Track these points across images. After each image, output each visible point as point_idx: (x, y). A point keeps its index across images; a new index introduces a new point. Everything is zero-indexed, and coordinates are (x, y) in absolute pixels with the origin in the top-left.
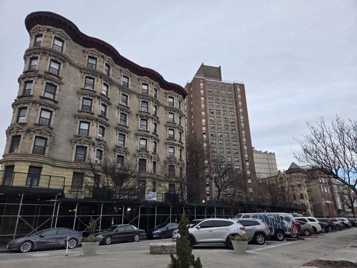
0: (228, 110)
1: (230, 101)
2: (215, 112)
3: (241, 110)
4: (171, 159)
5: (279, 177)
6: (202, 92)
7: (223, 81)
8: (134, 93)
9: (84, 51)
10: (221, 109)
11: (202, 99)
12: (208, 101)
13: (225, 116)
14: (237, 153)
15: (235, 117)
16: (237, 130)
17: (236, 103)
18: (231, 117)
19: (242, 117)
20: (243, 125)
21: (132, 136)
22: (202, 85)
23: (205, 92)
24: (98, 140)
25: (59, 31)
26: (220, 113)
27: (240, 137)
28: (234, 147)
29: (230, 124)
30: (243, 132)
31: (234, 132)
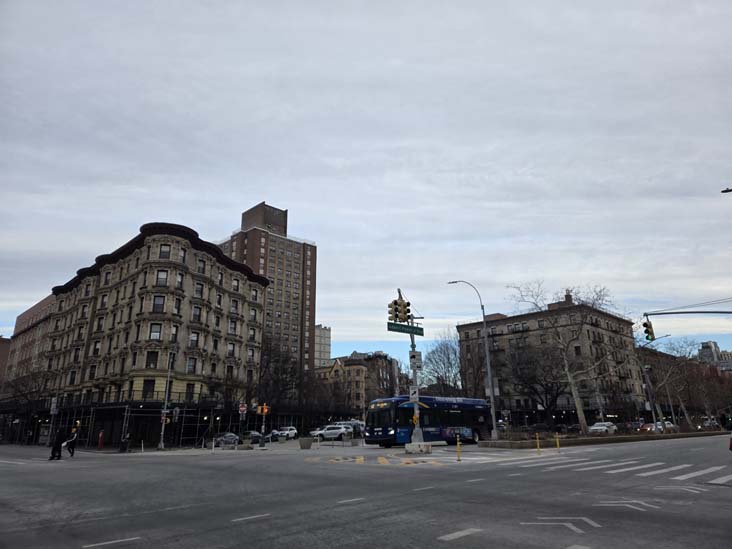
0: (292, 280)
1: (296, 267)
2: (276, 281)
3: (308, 283)
4: (250, 362)
5: (335, 368)
6: (263, 250)
7: (288, 238)
8: (227, 292)
9: (195, 254)
10: (284, 278)
11: (262, 261)
12: (269, 264)
13: (288, 289)
14: (296, 341)
15: (300, 292)
16: (300, 309)
17: (304, 272)
18: (295, 291)
19: (308, 292)
20: (308, 303)
21: (223, 340)
22: (263, 240)
23: (266, 251)
24: (213, 355)
25: (184, 241)
26: (282, 284)
27: (302, 318)
28: (294, 333)
29: (293, 301)
30: (308, 313)
31: (296, 312)
